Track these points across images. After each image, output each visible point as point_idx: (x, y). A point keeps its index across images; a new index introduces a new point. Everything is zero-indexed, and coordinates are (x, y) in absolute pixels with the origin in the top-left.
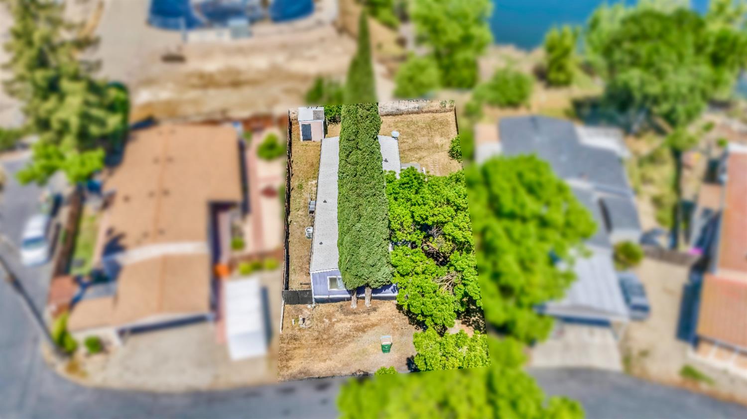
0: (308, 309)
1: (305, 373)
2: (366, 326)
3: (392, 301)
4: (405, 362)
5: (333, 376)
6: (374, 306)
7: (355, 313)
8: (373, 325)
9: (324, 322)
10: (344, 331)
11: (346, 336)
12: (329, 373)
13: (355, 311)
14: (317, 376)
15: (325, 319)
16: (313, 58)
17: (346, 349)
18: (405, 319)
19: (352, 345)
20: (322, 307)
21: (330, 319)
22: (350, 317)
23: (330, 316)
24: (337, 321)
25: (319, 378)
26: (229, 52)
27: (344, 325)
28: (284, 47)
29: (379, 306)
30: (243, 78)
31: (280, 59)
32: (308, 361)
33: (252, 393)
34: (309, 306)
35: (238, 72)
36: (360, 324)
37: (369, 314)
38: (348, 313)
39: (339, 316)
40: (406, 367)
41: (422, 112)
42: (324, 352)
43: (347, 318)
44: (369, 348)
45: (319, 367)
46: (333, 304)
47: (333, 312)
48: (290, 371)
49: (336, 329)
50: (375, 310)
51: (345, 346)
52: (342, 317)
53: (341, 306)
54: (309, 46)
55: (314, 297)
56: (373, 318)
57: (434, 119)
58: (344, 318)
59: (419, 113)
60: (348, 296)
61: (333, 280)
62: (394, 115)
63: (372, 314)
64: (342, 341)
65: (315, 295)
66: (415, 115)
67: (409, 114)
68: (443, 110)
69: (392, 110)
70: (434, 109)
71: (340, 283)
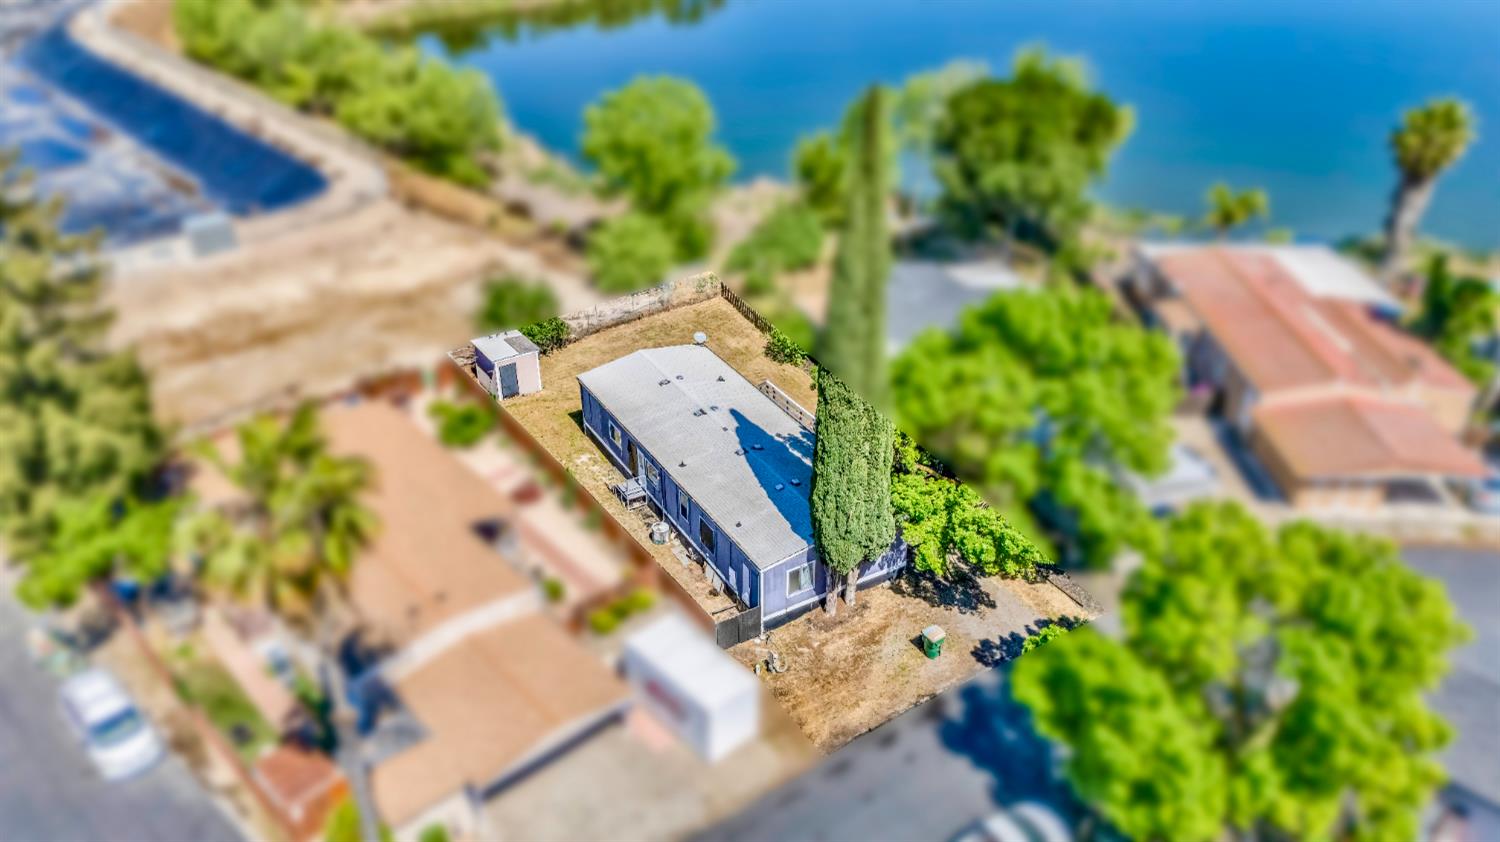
0: (759, 645)
1: (844, 734)
2: (873, 634)
3: (880, 586)
4: (973, 659)
5: (890, 720)
6: (860, 603)
7: (841, 622)
8: (883, 628)
9: (802, 653)
10: (848, 653)
11: (857, 659)
12: (880, 720)
13: (838, 619)
14: (864, 730)
15: (800, 649)
16: (388, 263)
17: (872, 676)
18: (920, 603)
19: (876, 668)
20: (781, 634)
21: (809, 646)
22: (838, 630)
23: (804, 641)
24: (823, 644)
25: (870, 730)
26: (205, 283)
27: (839, 647)
28: (319, 252)
29: (867, 598)
30: (270, 323)
31: (324, 274)
32: (832, 716)
33: (786, 795)
34: (757, 641)
35: (254, 317)
36: (861, 634)
37: (862, 616)
38: (828, 627)
39: (817, 637)
40: (980, 665)
41: (674, 307)
42: (844, 693)
43: (834, 635)
44: (906, 660)
45: (859, 716)
46: (792, 622)
47: (803, 633)
48: (818, 740)
49: (832, 655)
50: (865, 607)
51: (867, 673)
52: (824, 635)
53: (809, 620)
54: (369, 242)
55: (764, 619)
56: (873, 618)
57: (699, 314)
58: (828, 635)
59: (666, 309)
60: (816, 598)
61: (795, 576)
62: (628, 322)
63: (866, 613)
64: (856, 668)
65: (765, 615)
66: (663, 315)
67: (651, 314)
68: (702, 296)
69: (617, 315)
70: (687, 298)
71: (805, 578)
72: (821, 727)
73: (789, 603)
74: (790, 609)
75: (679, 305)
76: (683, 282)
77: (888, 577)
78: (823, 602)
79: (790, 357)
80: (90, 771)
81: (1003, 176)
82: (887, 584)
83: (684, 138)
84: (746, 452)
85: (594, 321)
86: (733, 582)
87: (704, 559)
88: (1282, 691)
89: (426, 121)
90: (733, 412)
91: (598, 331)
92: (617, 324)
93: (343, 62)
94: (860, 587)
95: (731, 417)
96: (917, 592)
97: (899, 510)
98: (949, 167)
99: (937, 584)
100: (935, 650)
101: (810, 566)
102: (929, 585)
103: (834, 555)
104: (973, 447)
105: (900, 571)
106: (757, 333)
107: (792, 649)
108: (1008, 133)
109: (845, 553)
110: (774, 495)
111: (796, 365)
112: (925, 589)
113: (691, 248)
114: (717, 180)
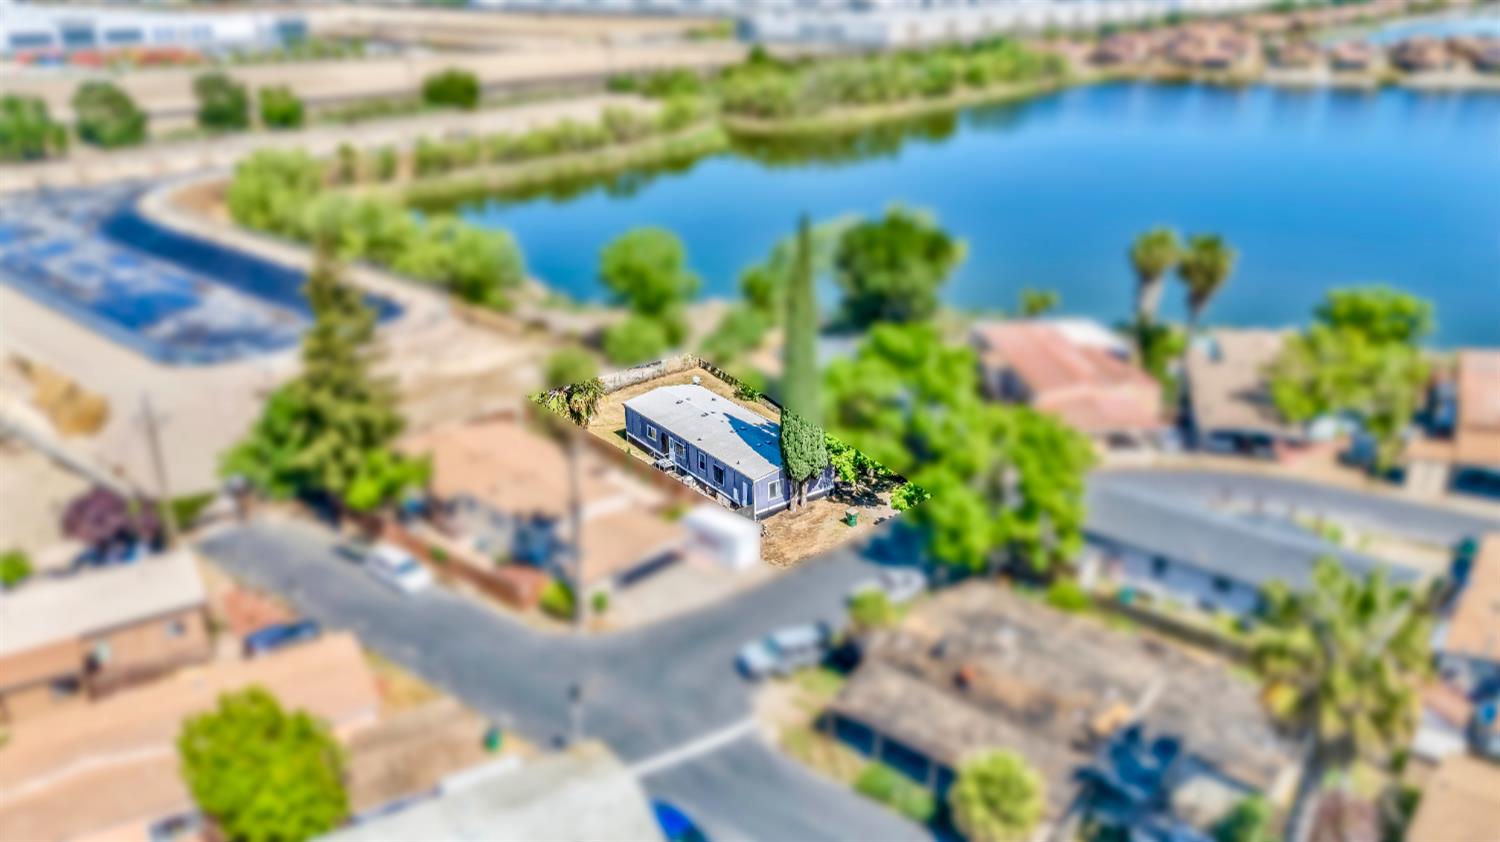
1: (807, 557)
2: (818, 520)
3: (821, 499)
5: (831, 551)
6: (809, 506)
7: (800, 515)
8: (825, 516)
9: (780, 530)
10: (805, 527)
11: (810, 530)
12: (826, 551)
13: (798, 513)
14: (818, 556)
15: (779, 528)
17: (820, 535)
18: (844, 506)
19: (821, 532)
20: (767, 521)
21: (783, 527)
22: (798, 518)
23: (780, 525)
24: (791, 525)
25: (821, 555)
27: (800, 525)
29: (814, 504)
32: (799, 551)
36: (811, 519)
37: (811, 511)
38: (792, 517)
39: (787, 522)
42: (805, 542)
43: (796, 520)
44: (838, 528)
45: (814, 550)
46: (773, 516)
47: (779, 521)
48: (792, 560)
50: (812, 507)
51: (816, 534)
52: (790, 521)
53: (783, 514)
55: (756, 513)
56: (818, 512)
57: (686, 377)
58: (793, 521)
59: (663, 376)
60: (784, 503)
61: (773, 487)
62: (639, 383)
63: (813, 511)
64: (810, 533)
65: (757, 510)
66: (662, 379)
67: (654, 378)
68: (687, 367)
69: (631, 381)
70: (677, 368)
71: (778, 489)
72: (793, 554)
73: (770, 504)
74: (771, 508)
75: (672, 373)
76: (671, 360)
77: (824, 494)
78: (788, 507)
79: (751, 396)
80: (396, 590)
81: (880, 280)
82: (825, 498)
83: (668, 264)
84: (737, 431)
85: (618, 384)
86: (736, 497)
87: (716, 491)
88: (1011, 477)
89: (469, 267)
90: (725, 414)
91: (620, 389)
92: (633, 384)
93: (387, 228)
94: (810, 499)
95: (725, 417)
96: (842, 500)
97: (828, 447)
98: (845, 277)
99: (853, 497)
100: (853, 521)
101: (781, 482)
102: (848, 498)
103: (795, 470)
104: (867, 409)
105: (831, 491)
106: (726, 386)
107: (775, 527)
108: (880, 254)
109: (801, 469)
110: (756, 448)
111: (756, 401)
112: (847, 500)
113: (675, 338)
114: (692, 295)
